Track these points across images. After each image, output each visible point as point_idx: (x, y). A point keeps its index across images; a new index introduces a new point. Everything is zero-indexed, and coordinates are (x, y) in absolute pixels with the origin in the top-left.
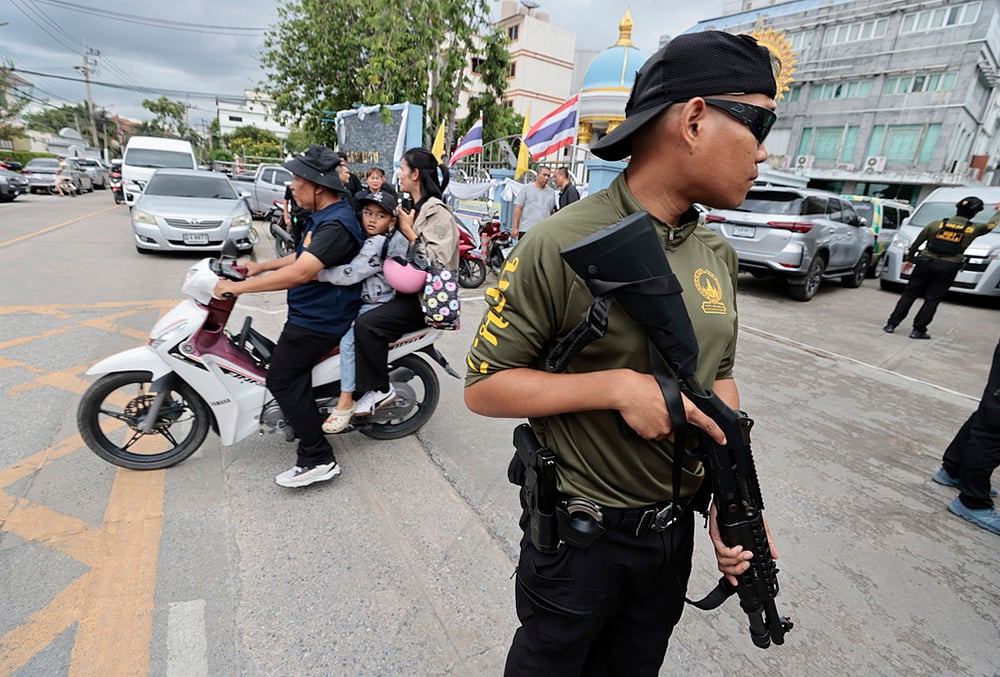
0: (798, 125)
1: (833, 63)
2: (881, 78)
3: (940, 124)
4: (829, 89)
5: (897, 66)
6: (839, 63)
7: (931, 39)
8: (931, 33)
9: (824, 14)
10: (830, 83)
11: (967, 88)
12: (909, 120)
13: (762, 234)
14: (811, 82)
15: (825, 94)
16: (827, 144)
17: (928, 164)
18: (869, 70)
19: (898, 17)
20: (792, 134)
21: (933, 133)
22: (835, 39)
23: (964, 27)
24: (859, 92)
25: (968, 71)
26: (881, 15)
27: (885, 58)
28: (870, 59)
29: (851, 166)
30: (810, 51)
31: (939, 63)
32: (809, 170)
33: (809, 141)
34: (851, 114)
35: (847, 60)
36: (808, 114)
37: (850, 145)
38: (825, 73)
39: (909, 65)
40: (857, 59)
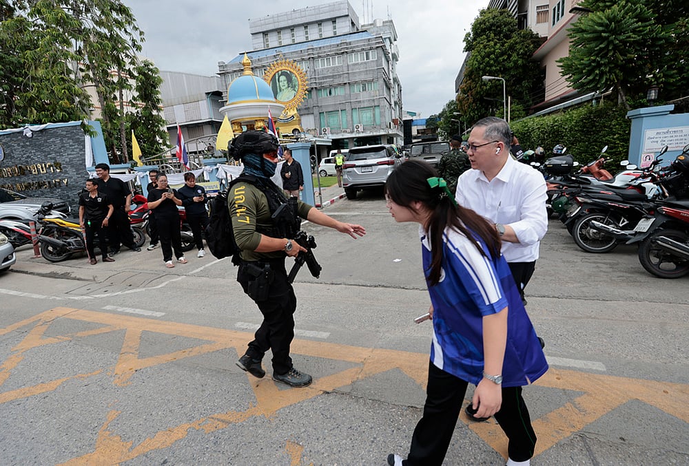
0: (316, 111)
1: (323, 78)
2: (348, 84)
3: (379, 106)
4: (325, 91)
5: (353, 79)
6: (326, 77)
7: (362, 66)
8: (361, 63)
9: (310, 52)
10: (325, 88)
11: (383, 89)
12: (366, 105)
13: (375, 169)
14: (316, 88)
15: (324, 94)
16: (333, 121)
17: (380, 125)
18: (341, 81)
19: (345, 55)
20: (315, 117)
21: (377, 110)
22: (320, 65)
23: (373, 61)
24: (339, 92)
25: (381, 81)
26: (338, 54)
27: (346, 75)
28: (340, 76)
29: (349, 130)
30: (310, 71)
31: (369, 77)
32: (330, 135)
33: (325, 119)
34: (340, 104)
35: (329, 76)
36: (320, 105)
37: (344, 120)
38: (320, 83)
39: (357, 79)
40: (333, 76)
